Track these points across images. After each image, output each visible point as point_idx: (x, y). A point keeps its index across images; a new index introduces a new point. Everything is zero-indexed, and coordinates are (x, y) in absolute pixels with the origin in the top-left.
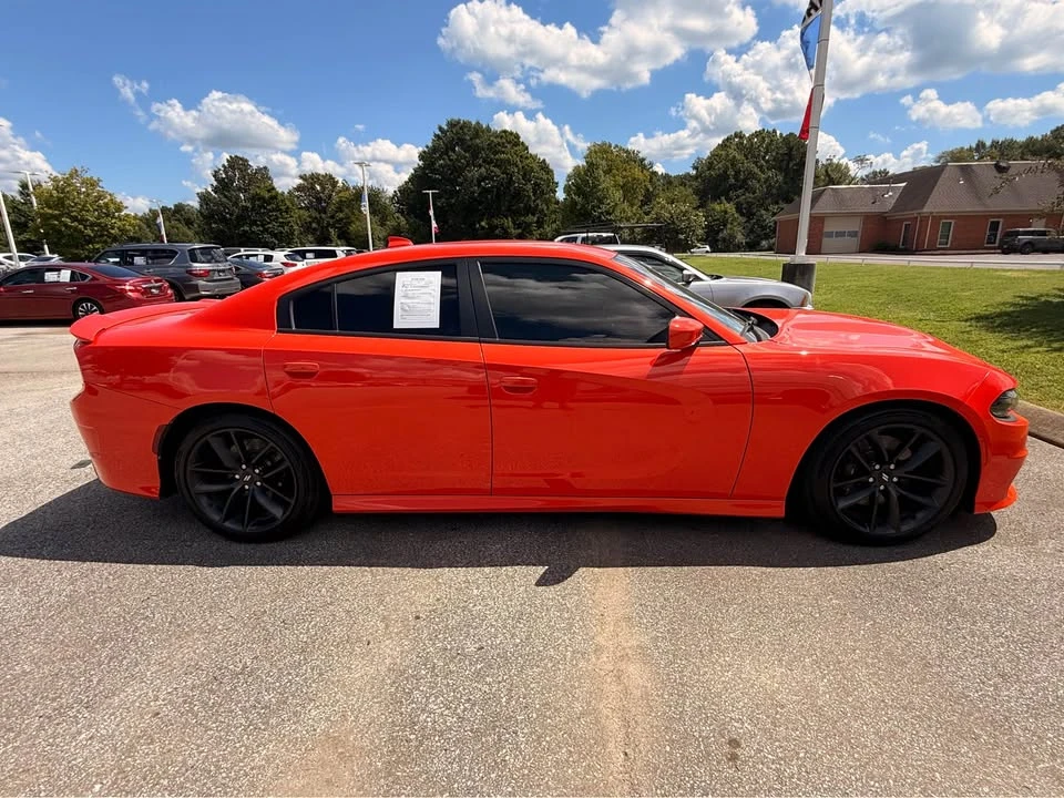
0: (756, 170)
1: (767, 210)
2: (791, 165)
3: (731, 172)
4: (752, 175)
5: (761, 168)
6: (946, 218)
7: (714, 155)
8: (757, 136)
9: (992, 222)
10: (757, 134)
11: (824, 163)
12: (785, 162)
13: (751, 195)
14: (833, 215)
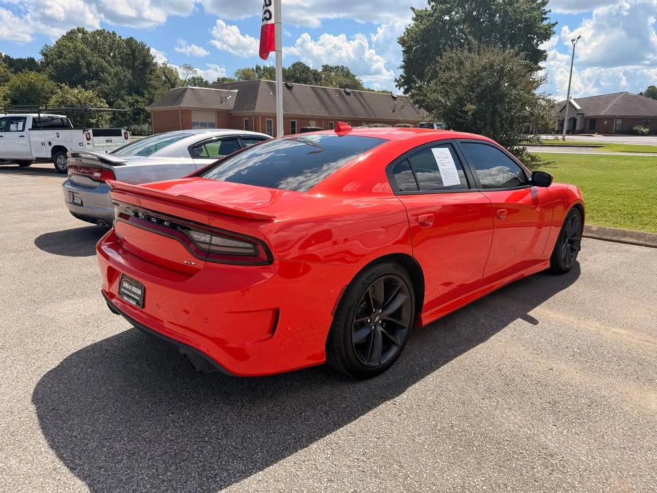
0: (105, 64)
1: (123, 100)
2: (136, 64)
3: (82, 62)
4: (103, 69)
5: (108, 62)
6: (268, 117)
7: (59, 44)
8: (99, 34)
9: (292, 122)
10: (99, 33)
11: (162, 66)
12: (130, 61)
13: (106, 86)
14: (198, 110)
